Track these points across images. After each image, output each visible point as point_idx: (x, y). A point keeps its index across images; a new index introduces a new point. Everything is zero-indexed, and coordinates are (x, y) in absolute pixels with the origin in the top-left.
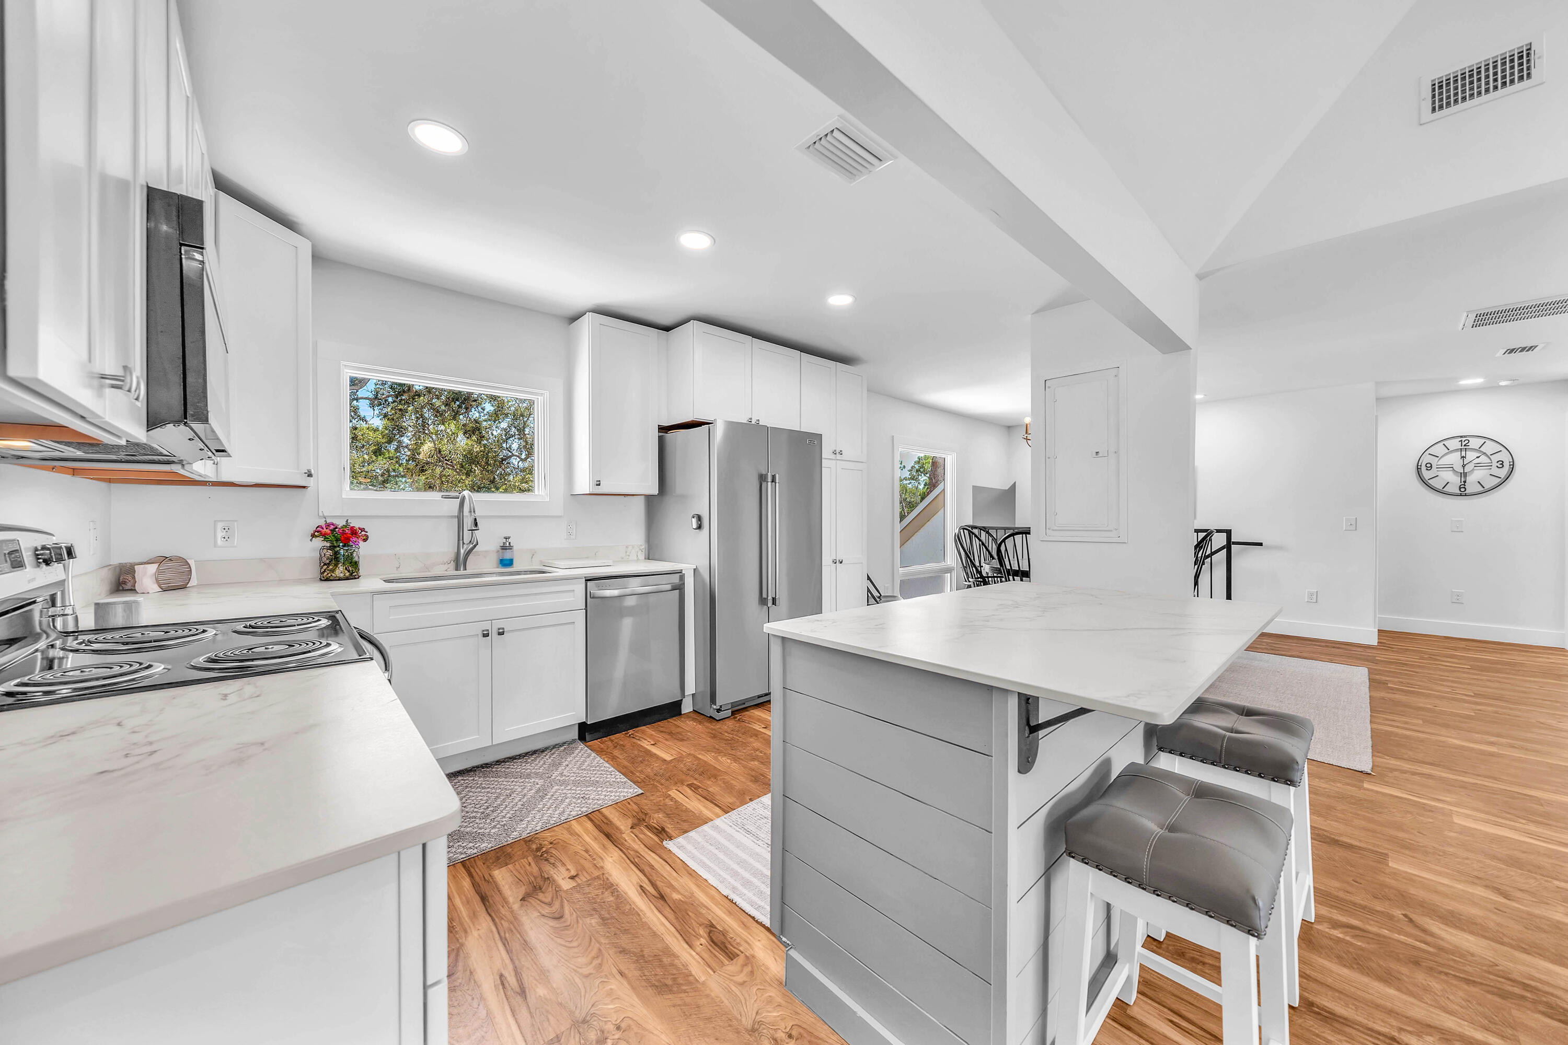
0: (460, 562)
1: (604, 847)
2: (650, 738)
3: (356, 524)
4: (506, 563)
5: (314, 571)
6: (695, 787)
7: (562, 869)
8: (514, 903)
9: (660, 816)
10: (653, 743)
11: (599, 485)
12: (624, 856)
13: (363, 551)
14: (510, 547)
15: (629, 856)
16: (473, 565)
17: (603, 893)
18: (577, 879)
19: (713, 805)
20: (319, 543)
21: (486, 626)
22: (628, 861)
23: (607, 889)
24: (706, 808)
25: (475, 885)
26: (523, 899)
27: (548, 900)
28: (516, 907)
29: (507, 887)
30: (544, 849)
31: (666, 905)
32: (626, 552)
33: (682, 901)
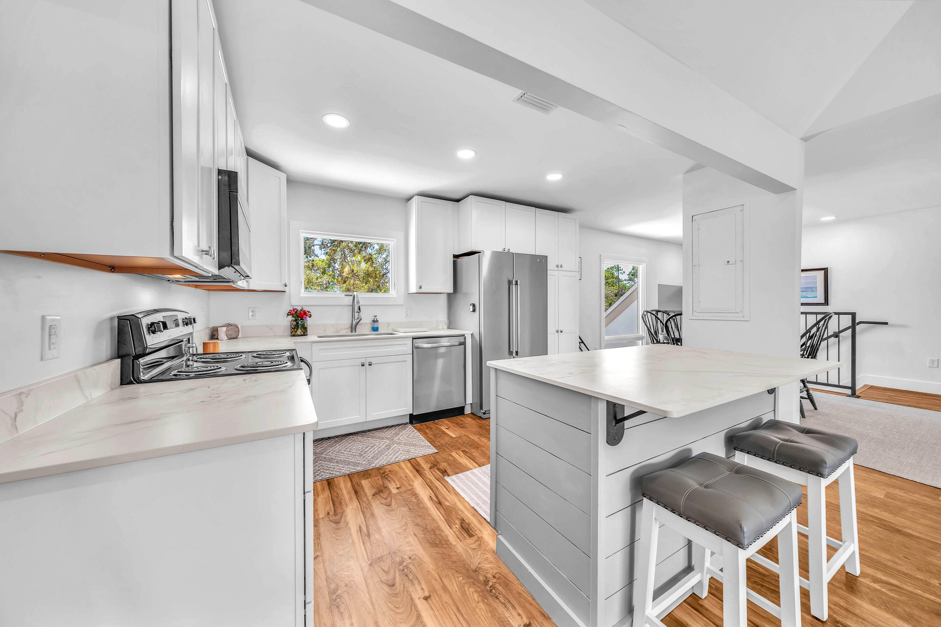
0: (353, 328)
1: (415, 476)
2: (446, 425)
3: (306, 309)
4: (375, 329)
5: (288, 332)
6: (466, 452)
7: (394, 484)
8: (369, 496)
9: (445, 464)
10: (447, 428)
11: (421, 288)
12: (424, 481)
13: (309, 322)
14: (377, 321)
15: (426, 481)
16: (359, 330)
17: (411, 497)
18: (400, 489)
19: (473, 462)
20: (290, 318)
21: (363, 361)
22: (426, 484)
23: (413, 496)
24: (470, 463)
25: (353, 486)
26: (373, 495)
27: (385, 497)
28: (370, 498)
29: (367, 488)
30: (386, 474)
31: (441, 507)
32: (437, 324)
33: (449, 506)
